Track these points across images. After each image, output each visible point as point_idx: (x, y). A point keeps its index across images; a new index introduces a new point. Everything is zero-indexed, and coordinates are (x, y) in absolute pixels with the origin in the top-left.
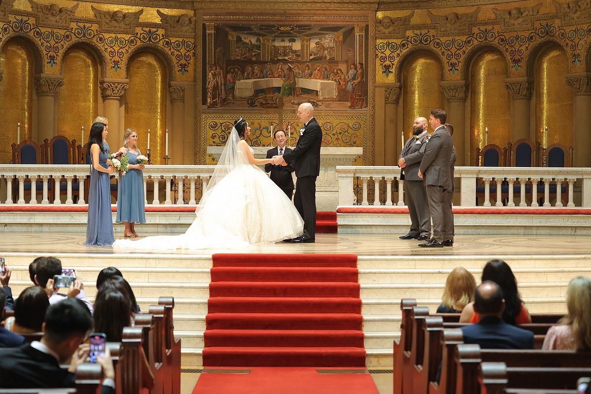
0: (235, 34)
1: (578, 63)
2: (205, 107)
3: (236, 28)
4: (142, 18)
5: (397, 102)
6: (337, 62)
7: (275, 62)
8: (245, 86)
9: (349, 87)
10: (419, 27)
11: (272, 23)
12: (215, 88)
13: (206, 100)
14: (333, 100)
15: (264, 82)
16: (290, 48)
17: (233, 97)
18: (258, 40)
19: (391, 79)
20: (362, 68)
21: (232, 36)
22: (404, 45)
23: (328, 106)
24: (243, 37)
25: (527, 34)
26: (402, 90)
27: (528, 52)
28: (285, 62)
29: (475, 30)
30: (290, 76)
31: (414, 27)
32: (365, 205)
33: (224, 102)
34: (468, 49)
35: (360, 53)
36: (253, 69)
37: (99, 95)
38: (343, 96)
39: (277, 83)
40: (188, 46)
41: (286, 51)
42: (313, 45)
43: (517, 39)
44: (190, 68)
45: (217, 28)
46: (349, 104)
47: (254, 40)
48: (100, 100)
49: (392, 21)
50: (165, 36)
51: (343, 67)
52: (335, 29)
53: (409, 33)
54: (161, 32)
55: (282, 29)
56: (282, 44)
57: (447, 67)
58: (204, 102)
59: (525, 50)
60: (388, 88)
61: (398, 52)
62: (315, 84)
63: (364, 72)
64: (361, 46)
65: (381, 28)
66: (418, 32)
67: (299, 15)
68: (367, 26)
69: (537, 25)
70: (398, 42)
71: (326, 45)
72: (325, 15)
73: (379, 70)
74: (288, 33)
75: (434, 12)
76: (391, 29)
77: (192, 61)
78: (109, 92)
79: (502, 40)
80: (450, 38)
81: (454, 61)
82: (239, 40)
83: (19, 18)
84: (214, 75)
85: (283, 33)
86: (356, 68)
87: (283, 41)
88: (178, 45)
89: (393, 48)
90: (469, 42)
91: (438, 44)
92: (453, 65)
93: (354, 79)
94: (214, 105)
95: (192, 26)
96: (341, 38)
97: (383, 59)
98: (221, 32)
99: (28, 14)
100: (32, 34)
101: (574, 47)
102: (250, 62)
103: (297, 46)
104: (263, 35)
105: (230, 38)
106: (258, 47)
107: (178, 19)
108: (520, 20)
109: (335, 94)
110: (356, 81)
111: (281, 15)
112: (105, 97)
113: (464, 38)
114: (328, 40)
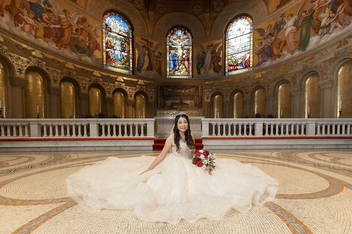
0: (166, 88)
1: (270, 91)
2: (158, 108)
3: (166, 86)
4: (139, 83)
5: (210, 107)
6: (194, 96)
7: (177, 96)
8: (169, 102)
9: (198, 103)
10: (217, 86)
11: (176, 85)
12: (161, 103)
13: (158, 106)
14: (193, 106)
15: (174, 101)
16: (181, 92)
17: (166, 106)
18: (172, 90)
19: (209, 100)
20: (201, 97)
21: (165, 89)
22: (212, 91)
23: (192, 108)
24: (168, 89)
25: (251, 85)
26: (212, 104)
27: (251, 90)
28: (180, 96)
29: (234, 85)
30: (181, 100)
31: (216, 86)
32: (214, 136)
33: (163, 107)
34: (232, 91)
35: (200, 93)
36: (171, 98)
37: (126, 105)
38: (196, 105)
39: (177, 101)
40: (153, 91)
41: (180, 93)
42: (187, 91)
43: (247, 86)
44: (153, 98)
45: (161, 87)
46: (197, 107)
47: (171, 90)
48: (127, 106)
49: (209, 84)
50: (146, 88)
51: (196, 97)
52: (193, 87)
53: (214, 88)
54: (144, 87)
55: (179, 87)
56: (179, 91)
57: (225, 97)
58: (157, 107)
59: (250, 89)
60: (208, 103)
61: (211, 93)
62: (188, 102)
63: (202, 99)
64: (200, 92)
65: (206, 87)
66: (217, 87)
67: (184, 83)
68: (202, 86)
69: (255, 81)
70: (211, 90)
71: (191, 91)
72: (190, 83)
73: (206, 98)
74: (180, 88)
75: (221, 81)
76: (209, 86)
77: (154, 96)
78: (129, 104)
79: (242, 87)
80: (226, 88)
81: (227, 94)
82: (167, 89)
83: (96, 78)
84: (160, 100)
85: (179, 88)
86: (199, 98)
87: (179, 90)
88: (150, 91)
89: (210, 92)
90: (232, 89)
91: (222, 90)
92: (227, 96)
93: (199, 100)
94: (160, 108)
95: (154, 86)
96: (195, 89)
97: (207, 95)
98: (162, 88)
99: (99, 77)
100: (101, 84)
101: (268, 86)
102: (170, 96)
103: (183, 91)
104: (173, 89)
105: (164, 89)
106: (172, 92)
107: (149, 84)
108: (248, 81)
109: (194, 105)
110: (199, 101)
111: (178, 83)
112: (128, 105)
113: (230, 88)
114: (191, 90)
